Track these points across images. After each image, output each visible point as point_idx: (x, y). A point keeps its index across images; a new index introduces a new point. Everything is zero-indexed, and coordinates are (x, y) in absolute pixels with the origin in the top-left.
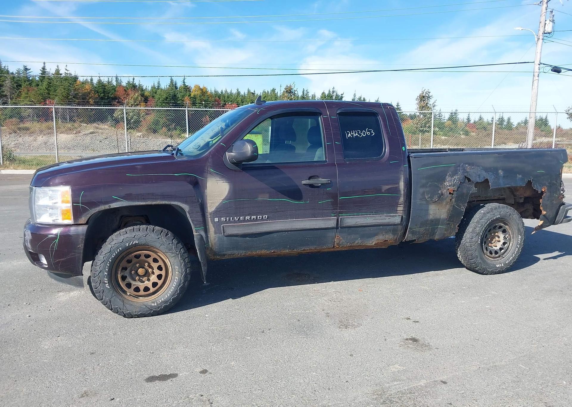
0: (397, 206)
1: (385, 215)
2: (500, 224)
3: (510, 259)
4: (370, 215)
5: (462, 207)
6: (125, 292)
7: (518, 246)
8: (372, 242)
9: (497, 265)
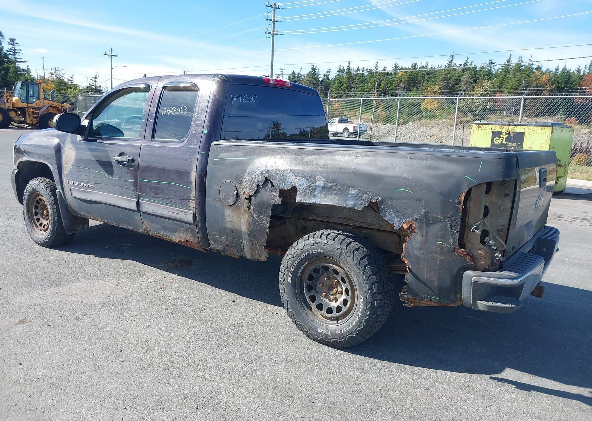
0: (189, 200)
1: (178, 209)
2: (332, 265)
3: (344, 330)
4: (165, 205)
5: (264, 222)
6: (36, 225)
7: (359, 313)
8: (176, 238)
9: (319, 329)
